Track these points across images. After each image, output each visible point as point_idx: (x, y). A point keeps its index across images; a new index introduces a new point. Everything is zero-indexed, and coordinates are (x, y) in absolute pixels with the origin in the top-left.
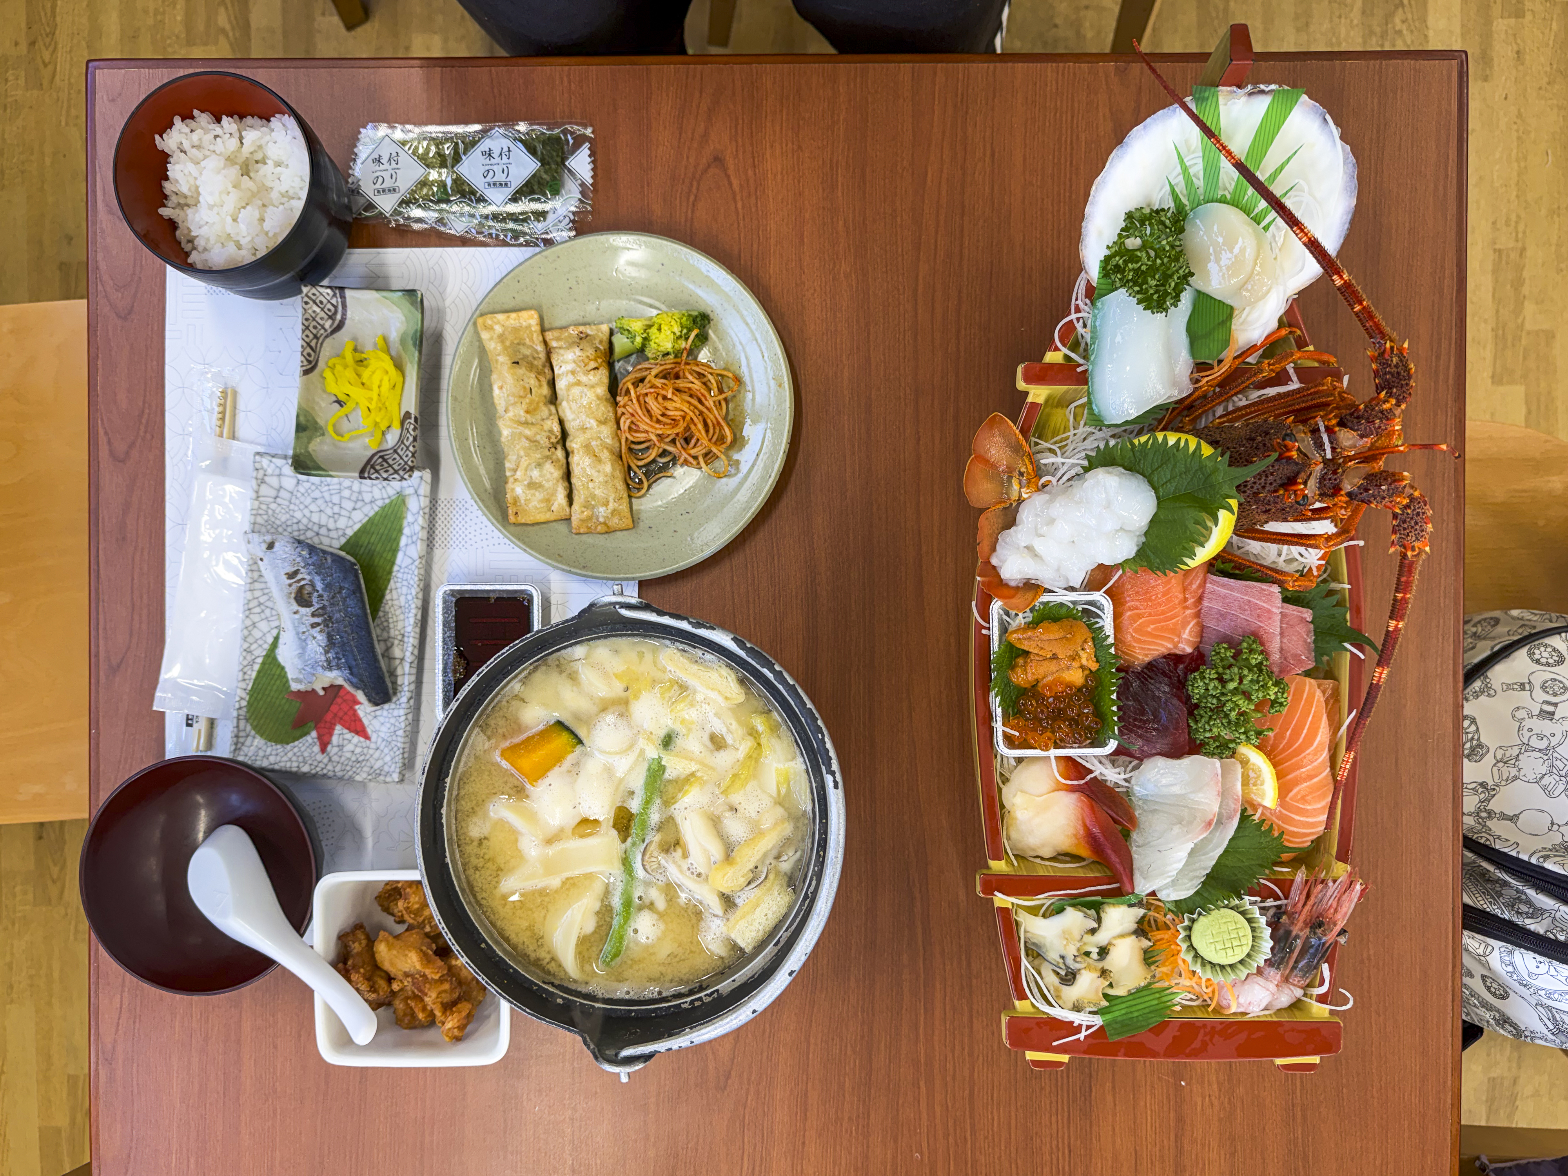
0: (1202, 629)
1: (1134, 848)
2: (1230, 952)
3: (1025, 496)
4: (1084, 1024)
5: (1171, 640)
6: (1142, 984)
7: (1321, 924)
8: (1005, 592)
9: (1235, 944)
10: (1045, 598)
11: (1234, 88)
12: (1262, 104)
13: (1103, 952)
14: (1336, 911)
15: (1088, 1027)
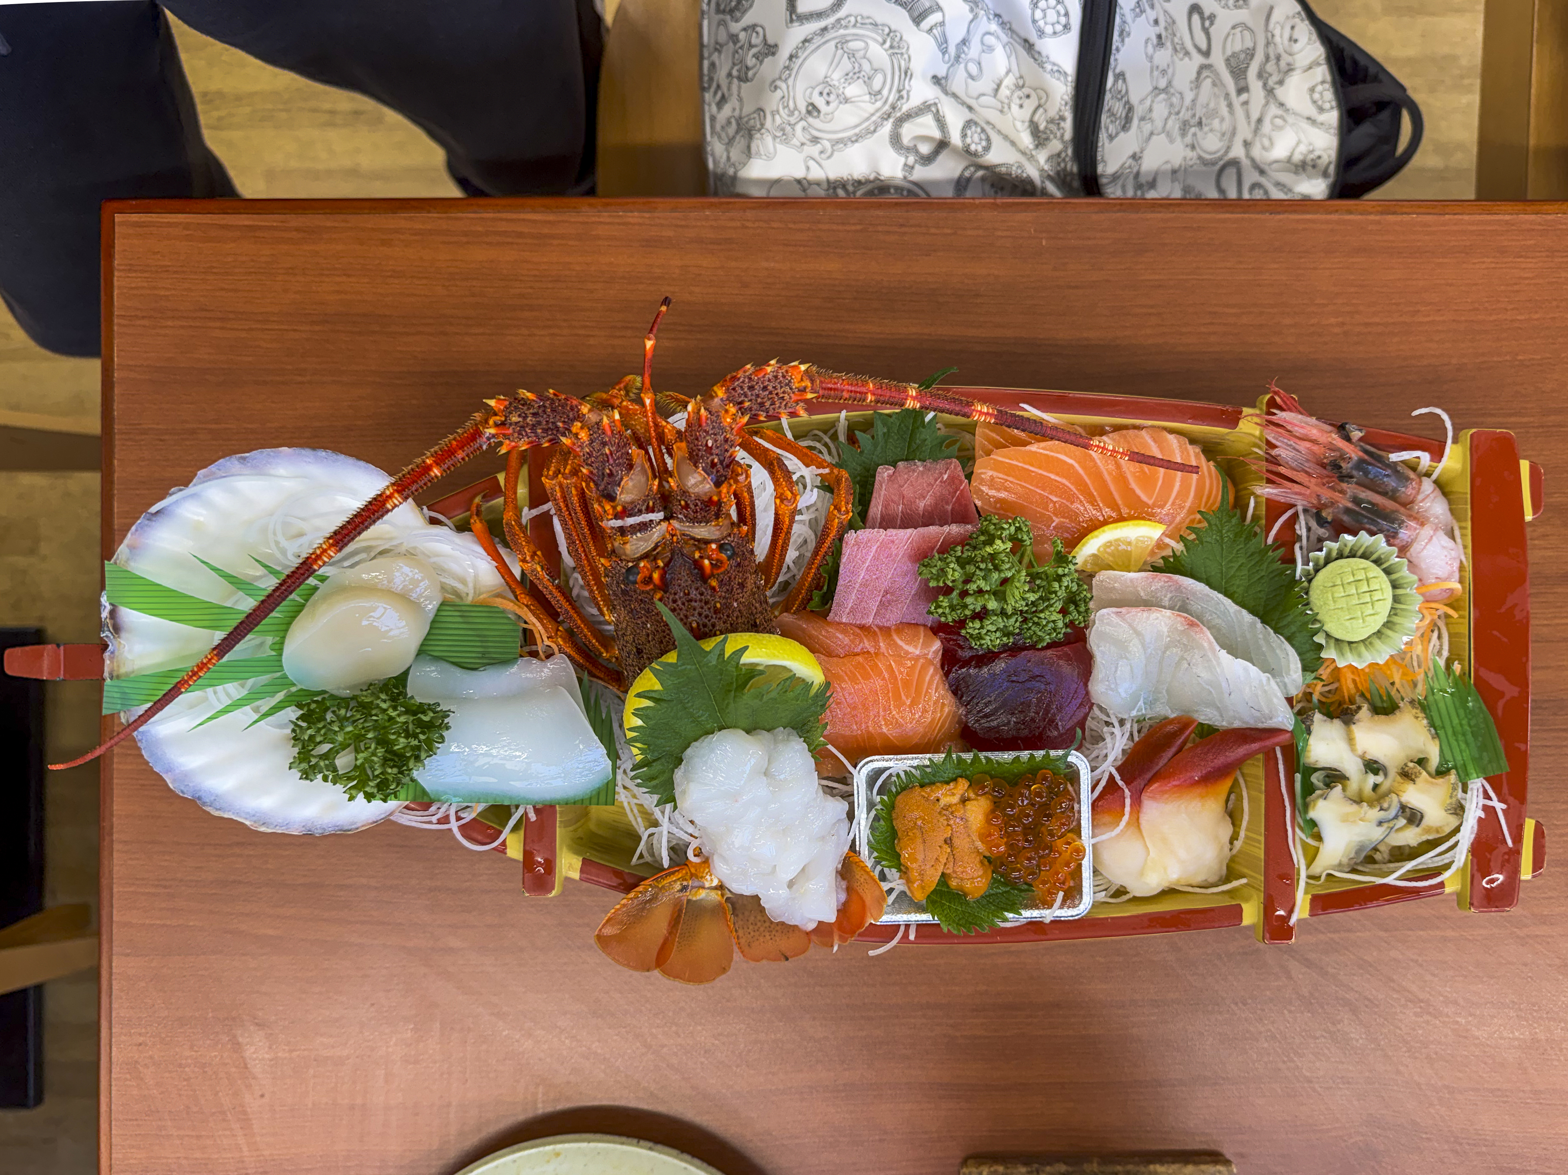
0: (906, 626)
1: (1224, 723)
2: (1377, 596)
3: (715, 883)
4: (1482, 801)
5: (924, 668)
6: (1425, 722)
7: (1336, 466)
8: (854, 907)
9: (1366, 588)
10: (865, 851)
11: (107, 655)
12: (130, 616)
13: (1372, 766)
14: (1314, 442)
15: (1487, 796)
